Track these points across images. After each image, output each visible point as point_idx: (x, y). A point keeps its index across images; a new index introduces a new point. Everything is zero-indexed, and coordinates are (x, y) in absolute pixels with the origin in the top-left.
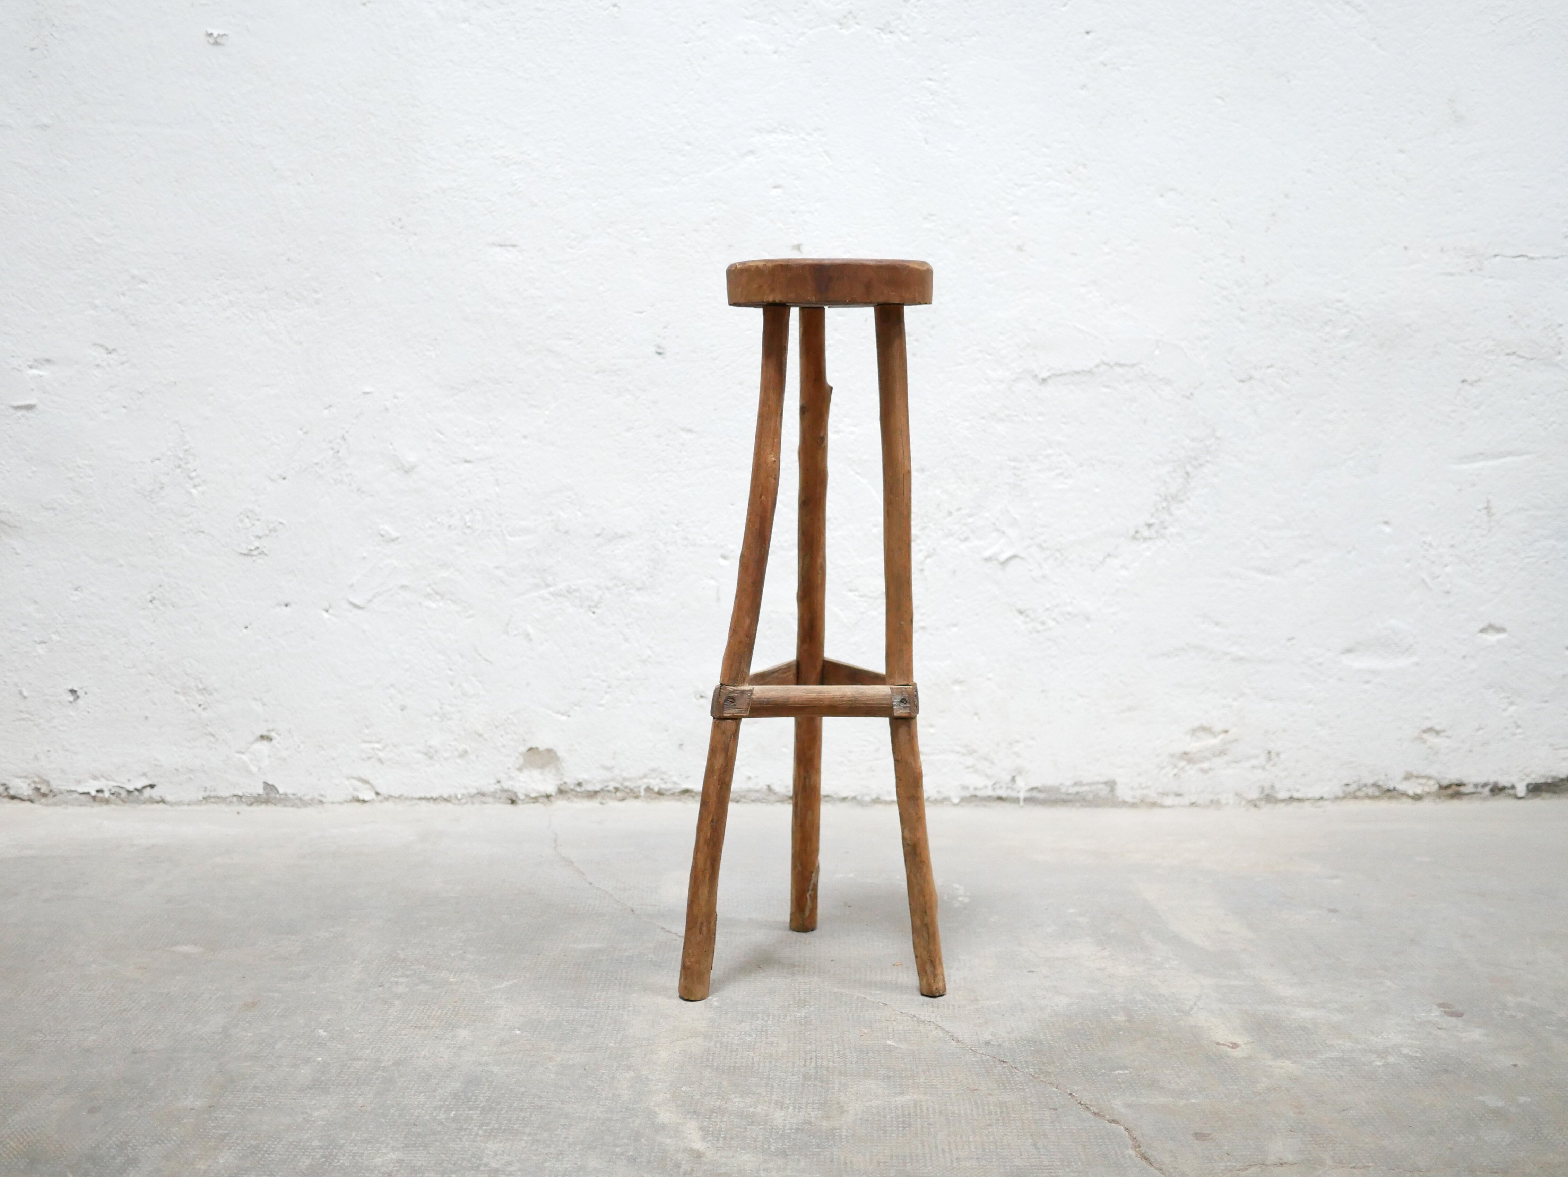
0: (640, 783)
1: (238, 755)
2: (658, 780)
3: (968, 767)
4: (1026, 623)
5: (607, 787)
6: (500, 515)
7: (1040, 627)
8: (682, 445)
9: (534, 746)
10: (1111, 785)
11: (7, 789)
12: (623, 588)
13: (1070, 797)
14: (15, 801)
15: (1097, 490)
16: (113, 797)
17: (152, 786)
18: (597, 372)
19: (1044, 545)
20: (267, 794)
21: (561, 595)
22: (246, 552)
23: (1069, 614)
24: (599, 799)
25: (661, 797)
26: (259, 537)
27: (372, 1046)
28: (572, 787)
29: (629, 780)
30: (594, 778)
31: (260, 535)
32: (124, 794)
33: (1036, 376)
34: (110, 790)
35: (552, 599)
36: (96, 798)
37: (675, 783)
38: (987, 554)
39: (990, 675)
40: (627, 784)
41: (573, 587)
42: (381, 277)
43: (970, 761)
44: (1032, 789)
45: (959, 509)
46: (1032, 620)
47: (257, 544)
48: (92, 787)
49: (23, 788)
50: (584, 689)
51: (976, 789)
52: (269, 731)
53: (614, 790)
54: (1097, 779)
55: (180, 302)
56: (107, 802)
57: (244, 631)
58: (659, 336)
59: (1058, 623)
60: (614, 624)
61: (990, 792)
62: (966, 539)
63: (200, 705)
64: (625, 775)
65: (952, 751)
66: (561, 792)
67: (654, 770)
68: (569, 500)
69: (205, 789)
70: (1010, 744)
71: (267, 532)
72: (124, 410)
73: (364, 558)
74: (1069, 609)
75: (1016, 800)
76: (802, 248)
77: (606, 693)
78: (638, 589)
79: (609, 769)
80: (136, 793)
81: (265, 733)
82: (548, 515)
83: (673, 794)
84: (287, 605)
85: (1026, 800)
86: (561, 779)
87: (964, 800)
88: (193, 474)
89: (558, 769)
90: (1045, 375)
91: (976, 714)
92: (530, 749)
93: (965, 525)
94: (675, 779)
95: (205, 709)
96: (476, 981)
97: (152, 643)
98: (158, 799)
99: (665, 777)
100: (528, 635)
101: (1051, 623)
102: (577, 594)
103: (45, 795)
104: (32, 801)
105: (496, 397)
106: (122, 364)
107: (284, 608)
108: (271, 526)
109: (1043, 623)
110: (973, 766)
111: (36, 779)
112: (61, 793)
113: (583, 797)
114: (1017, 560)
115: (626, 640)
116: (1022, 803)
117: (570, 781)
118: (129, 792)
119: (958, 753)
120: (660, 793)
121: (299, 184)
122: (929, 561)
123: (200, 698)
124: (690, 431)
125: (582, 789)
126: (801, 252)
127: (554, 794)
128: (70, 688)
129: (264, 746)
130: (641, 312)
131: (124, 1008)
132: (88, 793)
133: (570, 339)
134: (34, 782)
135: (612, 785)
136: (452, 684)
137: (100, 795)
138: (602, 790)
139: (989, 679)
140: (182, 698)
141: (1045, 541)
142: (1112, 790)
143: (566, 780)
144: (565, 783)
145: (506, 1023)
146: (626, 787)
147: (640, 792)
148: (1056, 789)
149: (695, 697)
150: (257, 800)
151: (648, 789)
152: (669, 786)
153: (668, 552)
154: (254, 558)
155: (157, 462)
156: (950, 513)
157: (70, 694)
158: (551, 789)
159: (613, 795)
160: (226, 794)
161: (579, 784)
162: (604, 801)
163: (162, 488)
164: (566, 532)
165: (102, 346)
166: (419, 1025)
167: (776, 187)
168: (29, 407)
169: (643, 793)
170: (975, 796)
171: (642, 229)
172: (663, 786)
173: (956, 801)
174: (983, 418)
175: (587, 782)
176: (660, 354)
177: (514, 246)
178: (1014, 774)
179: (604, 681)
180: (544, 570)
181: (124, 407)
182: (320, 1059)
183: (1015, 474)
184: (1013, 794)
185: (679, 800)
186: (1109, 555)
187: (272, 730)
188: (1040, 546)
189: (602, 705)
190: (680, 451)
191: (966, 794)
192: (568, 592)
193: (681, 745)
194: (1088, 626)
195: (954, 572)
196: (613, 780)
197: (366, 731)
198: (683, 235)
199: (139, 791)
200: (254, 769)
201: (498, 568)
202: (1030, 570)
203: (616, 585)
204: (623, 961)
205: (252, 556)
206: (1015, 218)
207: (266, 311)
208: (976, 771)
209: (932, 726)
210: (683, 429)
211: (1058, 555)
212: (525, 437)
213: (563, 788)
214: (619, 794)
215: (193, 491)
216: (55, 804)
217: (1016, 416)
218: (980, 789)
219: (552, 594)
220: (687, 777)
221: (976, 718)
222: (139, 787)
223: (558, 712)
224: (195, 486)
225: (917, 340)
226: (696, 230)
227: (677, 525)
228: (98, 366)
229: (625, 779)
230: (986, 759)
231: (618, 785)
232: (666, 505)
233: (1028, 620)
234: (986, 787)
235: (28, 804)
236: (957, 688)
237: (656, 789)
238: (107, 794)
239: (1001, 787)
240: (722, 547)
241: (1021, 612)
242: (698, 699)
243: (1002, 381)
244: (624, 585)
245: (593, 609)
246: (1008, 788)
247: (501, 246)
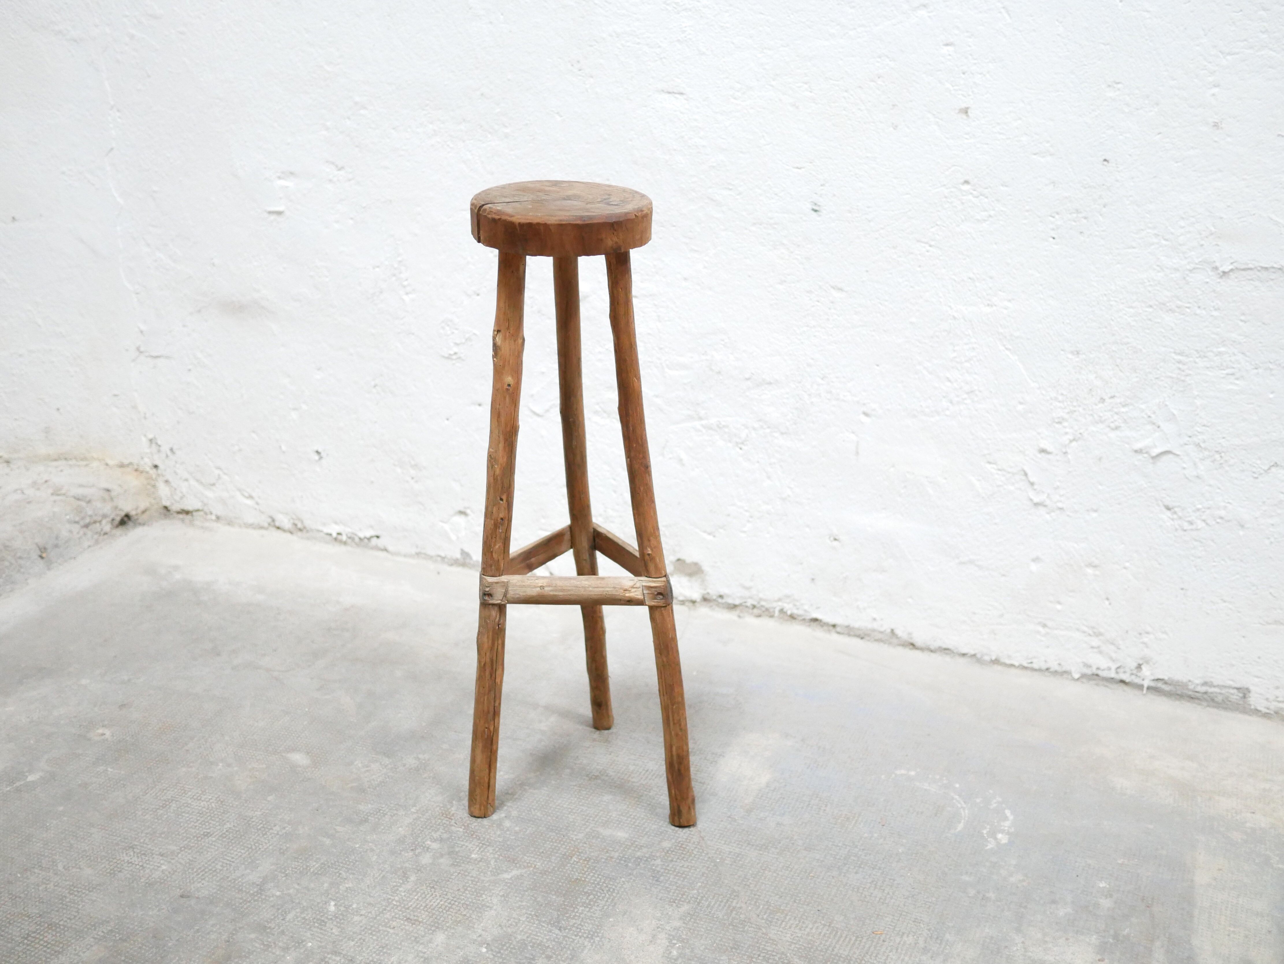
0: (775, 604)
1: (441, 524)
2: (791, 605)
3: (1092, 647)
4: (1173, 519)
5: (745, 602)
6: (661, 349)
7: (1186, 526)
8: (832, 302)
9: (682, 557)
10: (1245, 692)
11: (273, 520)
12: (768, 431)
13: (1197, 694)
14: (279, 531)
15: (1271, 396)
16: (349, 541)
17: (378, 537)
18: (754, 224)
19: (1203, 445)
20: (464, 559)
21: (711, 429)
22: (446, 355)
23: (1221, 518)
24: (737, 612)
25: (794, 621)
26: (457, 344)
27: (360, 936)
28: (714, 597)
29: (765, 600)
30: (735, 595)
31: (458, 342)
32: (357, 540)
33: (1216, 268)
34: (347, 535)
35: (704, 431)
36: (337, 539)
37: (805, 611)
38: (1138, 446)
39: (1127, 564)
40: (763, 603)
41: (723, 423)
42: (561, 116)
43: (1095, 642)
44: (1158, 680)
45: (1112, 397)
46: (1180, 518)
47: (455, 349)
48: (334, 530)
49: (286, 523)
50: (729, 515)
51: (1098, 669)
52: (465, 508)
53: (751, 607)
54: (1231, 683)
55: (394, 129)
56: (345, 543)
57: (446, 422)
58: (816, 193)
59: (1207, 524)
60: (758, 462)
61: (1112, 674)
62: (1117, 428)
63: (413, 478)
64: (761, 595)
65: (1078, 630)
66: (705, 599)
67: (788, 597)
68: (722, 343)
69: (417, 547)
70: (1140, 634)
71: (463, 341)
72: (351, 222)
73: (543, 373)
74: (1222, 513)
75: (1140, 687)
76: (969, 111)
77: (748, 521)
78: (782, 434)
79: (748, 589)
80: (366, 541)
81: (462, 510)
82: (703, 354)
83: (804, 620)
84: (480, 405)
85: (1149, 688)
86: (705, 590)
87: (1083, 676)
88: (405, 283)
89: (703, 581)
90: (1226, 268)
91: (1108, 599)
92: (679, 560)
93: (1117, 413)
94: (806, 607)
95: (416, 482)
96: (492, 862)
97: (375, 422)
98: (382, 548)
99: (798, 604)
100: (681, 460)
101: (1201, 525)
102: (726, 430)
103: (300, 530)
104: (291, 533)
105: (661, 238)
106: (350, 180)
107: (478, 407)
108: (467, 336)
109: (1191, 523)
110: (1098, 647)
111: (294, 517)
112: (312, 530)
113: (724, 608)
114: (1171, 456)
115: (769, 478)
116: (1145, 691)
117: (713, 592)
118: (360, 539)
119: (1084, 632)
120: (792, 617)
121: (491, 23)
122: (1074, 444)
123: (412, 472)
124: (841, 290)
125: (723, 601)
126: (968, 116)
127: (698, 600)
128: (316, 448)
129: (460, 519)
130: (800, 168)
131: (208, 831)
132: (331, 535)
133: (731, 189)
134: (293, 519)
135: (750, 602)
136: (615, 492)
137: (340, 537)
138: (741, 605)
139: (1125, 568)
140: (399, 470)
141: (1204, 442)
142: (1244, 697)
143: (709, 591)
144: (708, 593)
145: (483, 933)
146: (762, 606)
147: (774, 612)
148: (1184, 685)
149: (830, 538)
150: (455, 563)
151: (782, 611)
152: (800, 612)
153: (812, 403)
154: (454, 362)
155: (377, 269)
156: (1103, 400)
157: (316, 454)
158: (696, 596)
159: (751, 611)
160: (432, 553)
161: (721, 597)
162: (741, 615)
163: (381, 292)
164: (719, 373)
165: (333, 163)
166: (412, 917)
167: (947, 45)
168: (279, 213)
169: (777, 614)
170: (1097, 675)
171: (806, 83)
172: (795, 611)
173: (1076, 676)
174: (1151, 306)
175: (728, 596)
176: (816, 211)
177: (681, 94)
178: (1141, 662)
179: (746, 511)
180: (698, 404)
181: (352, 219)
182: (310, 944)
183: (1179, 369)
184: (1137, 681)
185: (809, 626)
186: (1276, 465)
187: (468, 508)
188: (1198, 445)
189: (744, 532)
190: (830, 309)
191: (1089, 672)
192: (718, 426)
193: (813, 579)
194: (1241, 533)
195: (1100, 459)
196: (751, 598)
197: (543, 521)
198: (846, 91)
199: (369, 539)
200: (454, 537)
201: (657, 396)
202: (1184, 468)
203: (762, 427)
204: (630, 865)
205: (452, 359)
206: (1215, 90)
207: (464, 141)
208: (1101, 652)
209: (1059, 603)
210: (833, 288)
211: (1217, 456)
212: (685, 279)
213: (707, 596)
214: (755, 611)
215: (406, 298)
216: (308, 539)
217: (1189, 308)
218: (1103, 670)
219: (702, 426)
220: (818, 608)
221: (1107, 603)
222: (368, 535)
223: (705, 532)
224: (407, 294)
225: (1085, 218)
226: (860, 87)
227: (822, 379)
228: (330, 181)
229: (761, 599)
230: (1112, 644)
231: (755, 603)
232: (812, 359)
233: (1175, 516)
234: (1109, 669)
235: (289, 535)
236: (1090, 571)
237: (789, 613)
238: (344, 538)
239: (1125, 672)
240: (864, 404)
241: (1168, 509)
242: (832, 541)
243: (1176, 270)
244: (769, 427)
245: (740, 446)
246: (1132, 674)
247: (669, 93)
